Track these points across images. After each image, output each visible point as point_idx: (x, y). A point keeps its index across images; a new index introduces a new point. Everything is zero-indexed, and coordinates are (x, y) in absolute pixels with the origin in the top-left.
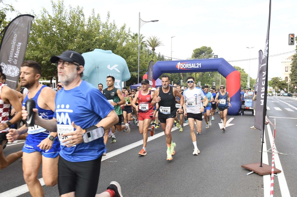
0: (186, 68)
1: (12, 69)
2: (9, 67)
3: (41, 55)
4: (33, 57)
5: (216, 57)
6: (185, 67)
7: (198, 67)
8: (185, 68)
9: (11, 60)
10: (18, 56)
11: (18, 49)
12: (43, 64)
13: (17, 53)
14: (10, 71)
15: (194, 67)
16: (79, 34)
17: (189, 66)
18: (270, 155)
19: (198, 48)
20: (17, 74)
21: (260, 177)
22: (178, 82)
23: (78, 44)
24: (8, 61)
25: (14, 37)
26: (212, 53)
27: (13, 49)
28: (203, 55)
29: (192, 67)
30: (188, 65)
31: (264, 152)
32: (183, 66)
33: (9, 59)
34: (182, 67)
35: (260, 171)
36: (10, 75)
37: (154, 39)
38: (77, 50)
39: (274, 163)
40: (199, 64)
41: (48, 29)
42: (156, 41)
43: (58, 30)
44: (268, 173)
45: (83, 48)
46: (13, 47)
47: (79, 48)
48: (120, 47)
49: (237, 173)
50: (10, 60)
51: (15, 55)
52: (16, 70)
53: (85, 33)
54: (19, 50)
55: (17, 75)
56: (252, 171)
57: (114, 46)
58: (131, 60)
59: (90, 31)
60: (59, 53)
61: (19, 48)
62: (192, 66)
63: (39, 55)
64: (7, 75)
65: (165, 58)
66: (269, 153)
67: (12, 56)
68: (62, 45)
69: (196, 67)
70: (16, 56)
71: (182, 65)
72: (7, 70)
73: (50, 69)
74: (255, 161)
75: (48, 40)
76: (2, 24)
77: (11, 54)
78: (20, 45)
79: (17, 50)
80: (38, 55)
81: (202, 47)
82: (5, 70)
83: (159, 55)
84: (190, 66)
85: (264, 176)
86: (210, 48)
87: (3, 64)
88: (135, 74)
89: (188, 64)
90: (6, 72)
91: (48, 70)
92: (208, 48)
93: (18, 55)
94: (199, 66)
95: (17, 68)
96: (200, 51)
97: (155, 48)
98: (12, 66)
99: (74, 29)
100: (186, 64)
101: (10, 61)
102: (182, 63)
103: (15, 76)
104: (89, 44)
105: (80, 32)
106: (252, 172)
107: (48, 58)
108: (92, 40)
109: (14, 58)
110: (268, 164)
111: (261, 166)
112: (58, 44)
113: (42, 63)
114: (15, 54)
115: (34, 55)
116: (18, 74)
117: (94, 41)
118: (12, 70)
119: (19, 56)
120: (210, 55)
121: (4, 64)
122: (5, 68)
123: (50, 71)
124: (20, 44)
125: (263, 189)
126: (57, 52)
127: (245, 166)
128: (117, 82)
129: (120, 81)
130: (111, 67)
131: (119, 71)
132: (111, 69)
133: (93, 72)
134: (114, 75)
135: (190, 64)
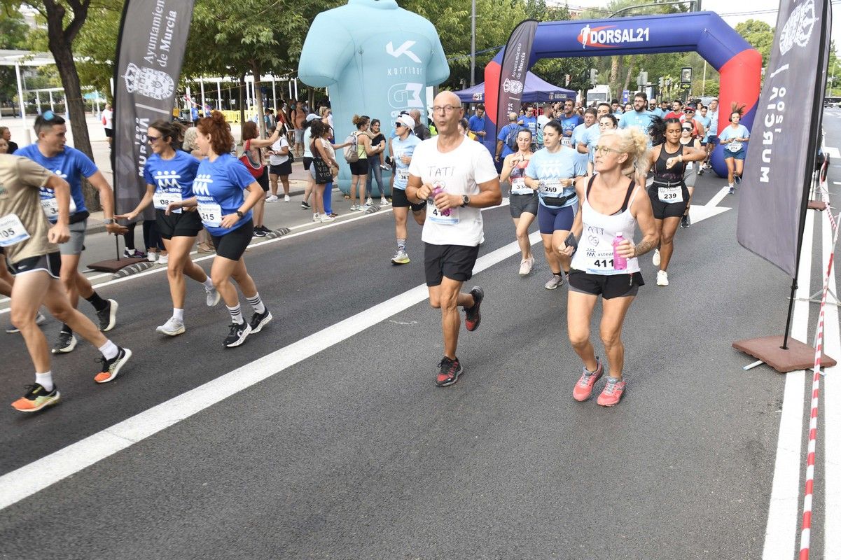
0: (606, 43)
1: (155, 80)
2: (148, 73)
3: (213, 16)
6: (602, 39)
7: (642, 40)
8: (603, 42)
9: (152, 57)
10: (168, 46)
11: (170, 28)
12: (219, 41)
13: (166, 38)
14: (150, 85)
15: (628, 41)
17: (614, 37)
18: (815, 307)
20: (168, 94)
21: (779, 377)
22: (584, 74)
24: (146, 58)
27: (156, 27)
29: (623, 41)
30: (612, 35)
31: (800, 299)
32: (598, 37)
33: (148, 53)
34: (594, 39)
35: (780, 359)
36: (152, 96)
39: (822, 335)
40: (644, 30)
44: (800, 365)
46: (156, 23)
49: (719, 362)
50: (151, 55)
51: (162, 44)
52: (164, 82)
54: (171, 31)
55: (168, 96)
56: (758, 359)
58: (451, 21)
60: (258, 9)
61: (171, 24)
62: (624, 36)
63: (207, 17)
64: (144, 94)
66: (815, 303)
67: (154, 45)
69: (634, 40)
70: (165, 46)
71: (594, 36)
72: (142, 81)
73: (238, 51)
74: (772, 328)
77: (153, 39)
80: (204, 18)
82: (136, 82)
84: (617, 35)
85: (788, 375)
87: (133, 67)
88: (463, 59)
89: (612, 32)
90: (142, 86)
91: (234, 58)
94: (644, 36)
95: (168, 77)
98: (156, 72)
100: (606, 31)
101: (149, 58)
102: (595, 27)
103: (164, 97)
106: (759, 362)
107: (232, 23)
109: (158, 52)
110: (805, 341)
111: (785, 347)
113: (215, 39)
115: (195, 18)
116: (171, 93)
118: (154, 82)
119: (171, 46)
121: (136, 66)
122: (137, 77)
123: (238, 58)
125: (780, 411)
126: (252, 7)
127: (741, 346)
128: (413, 91)
129: (421, 86)
130: (395, 49)
131: (417, 60)
132: (397, 54)
133: (348, 65)
134: (403, 70)
135: (620, 31)
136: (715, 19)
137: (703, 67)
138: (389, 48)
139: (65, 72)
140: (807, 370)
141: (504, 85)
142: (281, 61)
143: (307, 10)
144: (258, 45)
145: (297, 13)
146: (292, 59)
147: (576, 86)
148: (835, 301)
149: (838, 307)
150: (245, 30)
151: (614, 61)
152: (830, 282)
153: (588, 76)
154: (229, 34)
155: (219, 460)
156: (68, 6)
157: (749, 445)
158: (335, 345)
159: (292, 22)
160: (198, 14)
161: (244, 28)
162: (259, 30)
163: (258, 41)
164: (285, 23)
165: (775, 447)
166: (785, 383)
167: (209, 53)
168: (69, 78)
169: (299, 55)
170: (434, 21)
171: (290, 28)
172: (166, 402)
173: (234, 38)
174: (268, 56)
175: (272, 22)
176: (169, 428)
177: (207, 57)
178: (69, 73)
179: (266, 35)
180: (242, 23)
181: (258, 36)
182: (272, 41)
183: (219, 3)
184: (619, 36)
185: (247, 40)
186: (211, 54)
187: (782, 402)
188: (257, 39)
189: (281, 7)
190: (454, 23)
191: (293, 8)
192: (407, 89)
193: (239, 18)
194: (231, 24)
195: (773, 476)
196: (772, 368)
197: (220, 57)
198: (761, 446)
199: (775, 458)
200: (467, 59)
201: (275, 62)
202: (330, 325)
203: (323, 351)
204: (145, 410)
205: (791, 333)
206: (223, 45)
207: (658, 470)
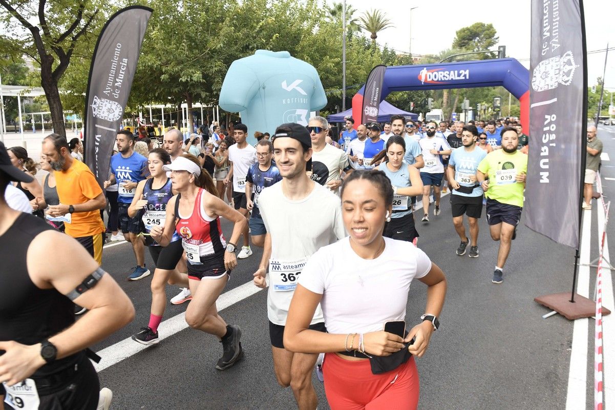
0: (438, 81)
1: (109, 107)
2: (105, 103)
3: (159, 63)
4: (144, 66)
5: (502, 49)
8: (436, 80)
9: (109, 91)
10: (121, 84)
11: (123, 71)
12: (163, 80)
13: (119, 77)
14: (106, 111)
15: (454, 79)
16: (228, 18)
17: (444, 76)
18: (594, 270)
19: (465, 27)
20: (118, 117)
21: (569, 324)
22: (423, 102)
23: (227, 37)
24: (104, 92)
25: (116, 49)
26: (495, 37)
27: (114, 70)
28: (476, 40)
29: (450, 79)
30: (443, 75)
31: (583, 265)
33: (107, 89)
34: (430, 78)
35: (569, 310)
37: (374, 16)
38: (224, 49)
39: (600, 292)
40: (465, 71)
41: (170, 10)
42: (379, 19)
43: (188, 9)
44: (584, 315)
45: (236, 44)
46: (114, 67)
47: (228, 44)
48: (308, 39)
51: (117, 82)
52: (116, 109)
53: (238, 14)
54: (123, 73)
55: (118, 119)
56: (553, 310)
57: (295, 37)
58: (328, 65)
59: (249, 10)
60: (191, 57)
61: (123, 68)
62: (451, 75)
63: (155, 63)
64: (100, 118)
65: (396, 54)
66: (595, 268)
67: (111, 83)
68: (197, 41)
70: (119, 83)
71: (430, 75)
72: (101, 108)
73: (176, 87)
74: (563, 286)
75: (170, 33)
76: (86, 11)
77: (110, 79)
78: (125, 63)
79: (121, 72)
80: (153, 64)
81: (475, 24)
83: (386, 49)
85: (576, 322)
86: (490, 27)
88: (337, 92)
90: (99, 112)
91: (174, 91)
92: (486, 25)
93: (121, 81)
94: (465, 76)
95: (119, 106)
96: (469, 33)
97: (378, 34)
98: (111, 102)
99: (218, 8)
101: (107, 92)
102: (430, 69)
103: (115, 120)
104: (248, 36)
105: (231, 13)
106: (554, 312)
107: (173, 67)
108: (252, 28)
109: (114, 88)
110: (587, 297)
111: (572, 301)
112: (190, 38)
113: (160, 79)
114: (117, 80)
115: (147, 64)
116: (120, 117)
117: (256, 30)
120: (490, 42)
121: (99, 98)
123: (177, 91)
124: (125, 60)
125: (570, 349)
126: (187, 56)
127: (541, 300)
128: (301, 115)
129: (306, 111)
130: (288, 86)
131: (304, 93)
132: (289, 89)
133: (255, 96)
134: (293, 100)
135: (448, 73)
136: (515, 63)
137: (508, 96)
138: (284, 85)
139: (52, 102)
140: (590, 318)
141: (365, 110)
142: (207, 94)
143: (225, 58)
144: (191, 83)
145: (219, 60)
146: (215, 93)
147: (418, 110)
148: (609, 266)
149: (612, 270)
150: (182, 72)
151: (445, 92)
152: (605, 252)
153: (426, 103)
154: (170, 75)
155: (154, 388)
156: (56, 56)
157: (548, 376)
158: (242, 301)
159: (216, 66)
160: (149, 61)
161: (181, 71)
162: (192, 72)
163: (191, 80)
164: (210, 67)
165: (567, 377)
166: (573, 328)
167: (156, 88)
168: (55, 106)
169: (220, 90)
170: (316, 65)
171: (214, 71)
172: (117, 344)
173: (174, 78)
174: (198, 90)
175: (201, 67)
176: (117, 364)
177: (155, 91)
178: (54, 103)
179: (197, 76)
180: (179, 67)
181: (191, 76)
182: (201, 80)
183: (164, 54)
184: (447, 76)
185: (183, 79)
186: (157, 89)
187: (571, 342)
188: (191, 78)
189: (208, 56)
190: (331, 67)
191: (216, 57)
192: (296, 113)
193: (178, 64)
194: (171, 68)
195: (566, 399)
196: (564, 316)
197: (163, 90)
198: (557, 376)
199: (567, 385)
200: (340, 92)
201: (203, 95)
202: (238, 285)
203: (233, 305)
204: (101, 350)
205: (576, 290)
206: (166, 82)
207: (481, 395)
